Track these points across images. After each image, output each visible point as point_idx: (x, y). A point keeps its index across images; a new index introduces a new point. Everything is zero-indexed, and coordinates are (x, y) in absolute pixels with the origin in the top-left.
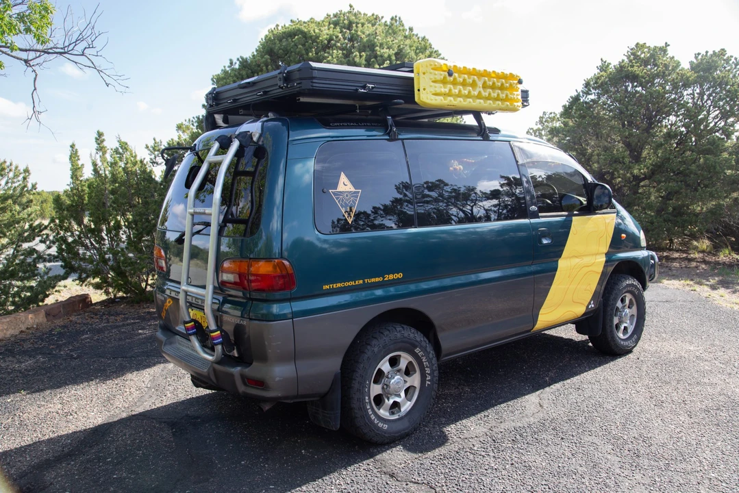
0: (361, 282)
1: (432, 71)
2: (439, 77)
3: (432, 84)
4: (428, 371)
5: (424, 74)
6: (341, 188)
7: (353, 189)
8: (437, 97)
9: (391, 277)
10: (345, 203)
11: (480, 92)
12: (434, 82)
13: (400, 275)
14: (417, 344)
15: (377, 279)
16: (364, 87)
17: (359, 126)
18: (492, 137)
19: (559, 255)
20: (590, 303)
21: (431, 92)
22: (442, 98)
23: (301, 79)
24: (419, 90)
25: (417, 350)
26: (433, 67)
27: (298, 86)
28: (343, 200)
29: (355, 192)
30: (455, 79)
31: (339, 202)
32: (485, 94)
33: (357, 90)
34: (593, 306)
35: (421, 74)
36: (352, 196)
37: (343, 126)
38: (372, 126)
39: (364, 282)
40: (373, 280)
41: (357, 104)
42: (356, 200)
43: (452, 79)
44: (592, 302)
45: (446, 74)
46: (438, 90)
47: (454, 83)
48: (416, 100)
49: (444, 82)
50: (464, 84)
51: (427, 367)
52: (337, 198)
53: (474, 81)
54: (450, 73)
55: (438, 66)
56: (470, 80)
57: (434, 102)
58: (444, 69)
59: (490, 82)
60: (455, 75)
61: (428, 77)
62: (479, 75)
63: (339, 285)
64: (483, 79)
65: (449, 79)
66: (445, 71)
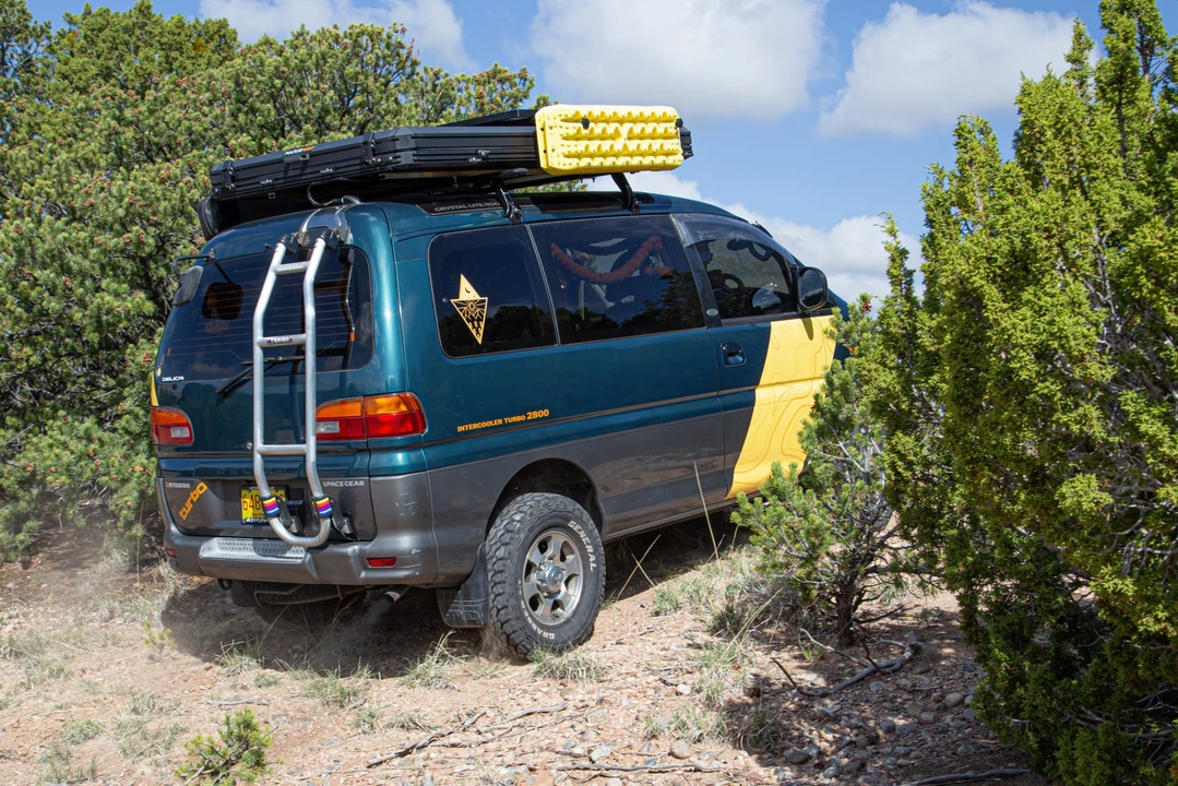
0: (500, 421)
1: (562, 124)
2: (572, 132)
3: (564, 142)
4: (590, 549)
5: (551, 128)
6: (463, 296)
7: (478, 298)
8: (570, 160)
9: (535, 415)
10: (471, 316)
11: (625, 146)
12: (565, 138)
13: (545, 413)
14: (570, 515)
15: (519, 418)
16: (476, 154)
17: (469, 209)
18: (644, 208)
19: (756, 382)
21: (562, 153)
22: (577, 160)
23: (399, 151)
24: (545, 152)
25: (572, 524)
26: (563, 117)
27: (396, 160)
28: (468, 313)
29: (480, 301)
30: (592, 131)
31: (464, 315)
32: (632, 145)
33: (468, 160)
35: (547, 129)
36: (478, 307)
37: (451, 210)
39: (504, 421)
40: (514, 419)
41: (454, 175)
42: (483, 312)
43: (588, 131)
45: (581, 125)
46: (573, 150)
47: (592, 137)
48: (543, 164)
49: (579, 136)
50: (604, 136)
51: (588, 544)
52: (461, 310)
53: (617, 130)
54: (586, 123)
55: (570, 116)
56: (611, 129)
57: (568, 167)
58: (577, 118)
59: (637, 129)
60: (591, 125)
61: (557, 132)
62: (621, 122)
63: (476, 426)
64: (627, 126)
65: (584, 132)
66: (577, 121)
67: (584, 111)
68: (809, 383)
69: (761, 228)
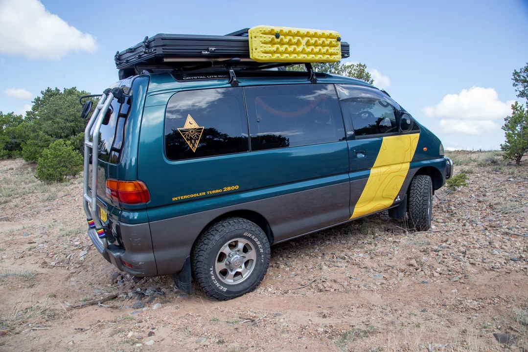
0: (204, 193)
1: (261, 35)
2: (268, 40)
3: (262, 45)
5: (256, 37)
6: (187, 126)
7: (197, 127)
8: (266, 55)
9: (229, 189)
10: (190, 137)
11: (304, 49)
12: (264, 43)
13: (237, 187)
15: (217, 191)
16: (208, 50)
17: (207, 78)
18: (320, 80)
19: (371, 165)
20: (396, 198)
21: (261, 51)
22: (270, 55)
23: (156, 46)
24: (252, 50)
26: (263, 32)
27: (154, 51)
28: (188, 135)
29: (199, 129)
30: (282, 40)
31: (185, 137)
32: (309, 49)
33: (201, 52)
34: (399, 199)
35: (253, 38)
36: (196, 132)
37: (194, 79)
38: (218, 77)
39: (206, 193)
40: (214, 192)
42: (200, 135)
43: (279, 40)
44: (398, 197)
45: (274, 36)
47: (281, 43)
48: (251, 57)
49: (272, 43)
50: (290, 43)
52: (183, 134)
53: (299, 41)
54: (277, 36)
55: (267, 31)
56: (295, 40)
57: (264, 58)
58: (273, 33)
59: (313, 41)
60: (281, 37)
61: (258, 40)
62: (303, 36)
63: (185, 197)
64: (306, 39)
65: (276, 40)
66: (273, 35)
67: (277, 29)
68: (401, 165)
69: (384, 92)
